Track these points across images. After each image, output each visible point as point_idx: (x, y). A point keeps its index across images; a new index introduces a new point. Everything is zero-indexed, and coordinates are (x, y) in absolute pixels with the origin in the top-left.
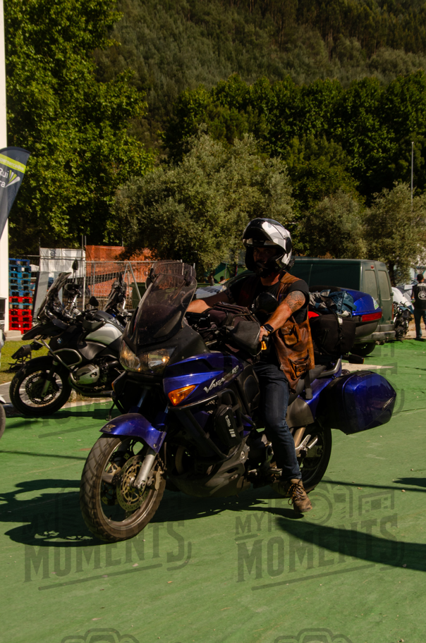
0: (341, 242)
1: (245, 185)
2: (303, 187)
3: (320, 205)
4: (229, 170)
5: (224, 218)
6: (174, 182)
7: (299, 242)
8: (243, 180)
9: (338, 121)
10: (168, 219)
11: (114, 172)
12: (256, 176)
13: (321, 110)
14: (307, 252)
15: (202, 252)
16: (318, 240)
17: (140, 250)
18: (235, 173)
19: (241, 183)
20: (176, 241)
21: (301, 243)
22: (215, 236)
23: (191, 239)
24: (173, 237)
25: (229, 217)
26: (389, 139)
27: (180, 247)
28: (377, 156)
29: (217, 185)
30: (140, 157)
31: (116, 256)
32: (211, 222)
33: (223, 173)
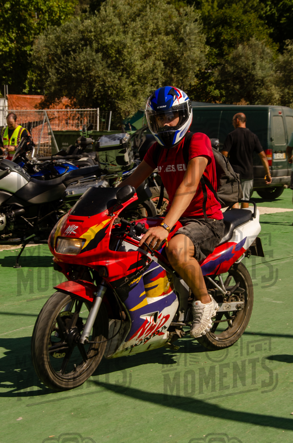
0: (255, 89)
1: (160, 34)
2: (218, 35)
3: (235, 52)
4: (144, 19)
5: (140, 66)
6: (91, 32)
7: (215, 89)
8: (157, 28)
10: (86, 68)
11: (34, 22)
12: (170, 24)
14: (224, 99)
15: (119, 100)
16: (233, 87)
17: (59, 99)
18: (150, 22)
19: (156, 32)
20: (95, 90)
22: (132, 84)
23: (109, 87)
24: (92, 86)
25: (145, 65)
27: (98, 96)
29: (133, 34)
30: (59, 7)
31: (36, 105)
32: (128, 71)
33: (139, 23)
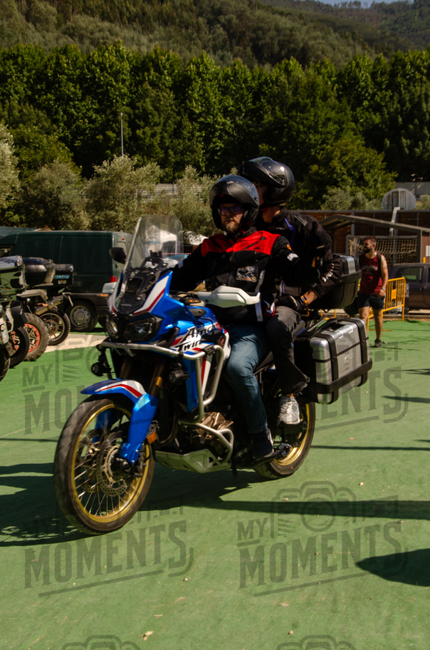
0: (61, 214)
3: (38, 175)
9: (42, 87)
13: (24, 76)
16: (37, 212)
21: (17, 215)
26: (94, 109)
28: (83, 126)
